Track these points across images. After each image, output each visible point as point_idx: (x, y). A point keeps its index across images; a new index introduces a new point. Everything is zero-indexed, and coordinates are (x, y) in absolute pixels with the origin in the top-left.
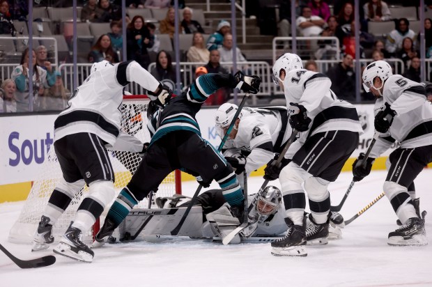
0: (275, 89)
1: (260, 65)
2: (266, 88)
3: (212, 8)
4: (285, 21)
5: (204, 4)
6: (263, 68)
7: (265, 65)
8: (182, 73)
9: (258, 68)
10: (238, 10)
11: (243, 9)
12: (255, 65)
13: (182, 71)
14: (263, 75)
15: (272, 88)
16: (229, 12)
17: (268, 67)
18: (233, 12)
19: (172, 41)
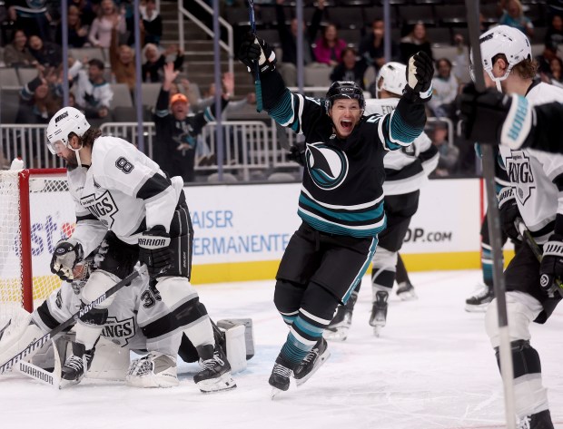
0: (275, 159)
1: (254, 126)
2: (263, 159)
3: (187, 47)
4: (290, 66)
5: (176, 42)
6: (258, 130)
7: (261, 127)
8: (146, 138)
9: (251, 130)
10: (223, 50)
11: (230, 49)
12: (248, 126)
13: (146, 134)
14: (258, 140)
15: (271, 159)
16: (211, 53)
17: (265, 130)
18: (216, 53)
19: (132, 94)
